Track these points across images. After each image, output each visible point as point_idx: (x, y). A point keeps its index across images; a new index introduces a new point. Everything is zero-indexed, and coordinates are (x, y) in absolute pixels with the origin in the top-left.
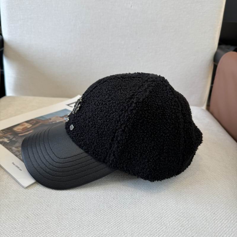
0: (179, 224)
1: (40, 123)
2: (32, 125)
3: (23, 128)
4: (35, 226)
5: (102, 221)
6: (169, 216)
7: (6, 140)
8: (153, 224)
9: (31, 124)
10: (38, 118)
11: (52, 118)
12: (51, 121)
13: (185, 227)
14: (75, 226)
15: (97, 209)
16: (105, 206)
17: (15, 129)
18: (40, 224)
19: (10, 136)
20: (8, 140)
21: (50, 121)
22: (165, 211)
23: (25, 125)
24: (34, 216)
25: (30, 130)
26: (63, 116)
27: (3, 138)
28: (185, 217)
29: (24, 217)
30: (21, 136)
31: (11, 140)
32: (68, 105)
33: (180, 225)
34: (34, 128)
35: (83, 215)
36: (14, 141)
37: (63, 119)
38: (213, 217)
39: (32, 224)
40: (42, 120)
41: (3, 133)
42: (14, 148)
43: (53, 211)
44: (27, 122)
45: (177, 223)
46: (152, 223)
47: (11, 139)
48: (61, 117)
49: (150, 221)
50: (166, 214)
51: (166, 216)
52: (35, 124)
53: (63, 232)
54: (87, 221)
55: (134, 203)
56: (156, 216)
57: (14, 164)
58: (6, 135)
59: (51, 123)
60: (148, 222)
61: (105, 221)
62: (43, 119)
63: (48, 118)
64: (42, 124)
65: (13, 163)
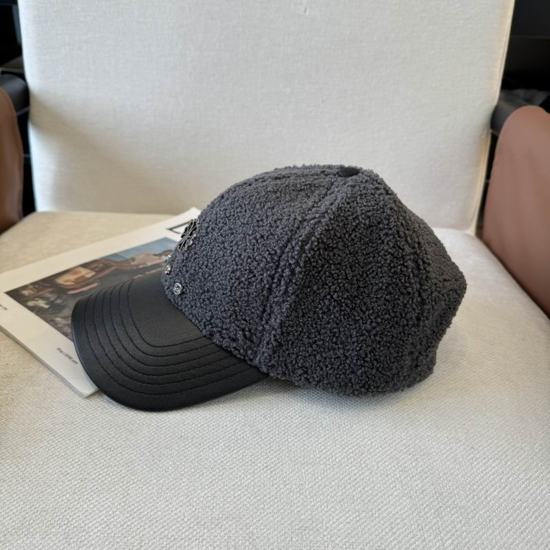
0: (397, 467)
1: (113, 268)
2: (96, 271)
3: (77, 279)
4: (106, 470)
5: (241, 460)
6: (377, 450)
7: (42, 304)
8: (344, 467)
9: (92, 269)
10: (107, 257)
11: (137, 258)
12: (135, 263)
13: (410, 472)
14: (186, 470)
15: (230, 437)
16: (246, 431)
17: (60, 281)
18: (115, 466)
19: (49, 295)
20: (47, 304)
21: (133, 263)
22: (369, 442)
23: (80, 272)
24: (102, 450)
25: (93, 283)
26: (160, 252)
27: (36, 299)
28: (410, 454)
29: (83, 454)
30: (73, 295)
31: (51, 304)
32: (171, 229)
33: (400, 469)
34: (100, 279)
35: (201, 449)
36: (59, 305)
37: (160, 259)
38: (469, 454)
39: (101, 465)
40: (116, 262)
41: (36, 290)
42: (58, 319)
43: (142, 441)
44: (85, 266)
45: (392, 464)
46: (341, 465)
47: (53, 301)
48: (155, 255)
49: (337, 460)
50: (371, 448)
51: (371, 450)
52: (101, 270)
53: (161, 482)
54: (209, 460)
55: (307, 425)
56: (351, 451)
57: (61, 352)
58: (41, 293)
59: (135, 268)
60: (334, 463)
61: (247, 460)
62: (118, 260)
63: (128, 257)
64: (116, 270)
65: (59, 349)
